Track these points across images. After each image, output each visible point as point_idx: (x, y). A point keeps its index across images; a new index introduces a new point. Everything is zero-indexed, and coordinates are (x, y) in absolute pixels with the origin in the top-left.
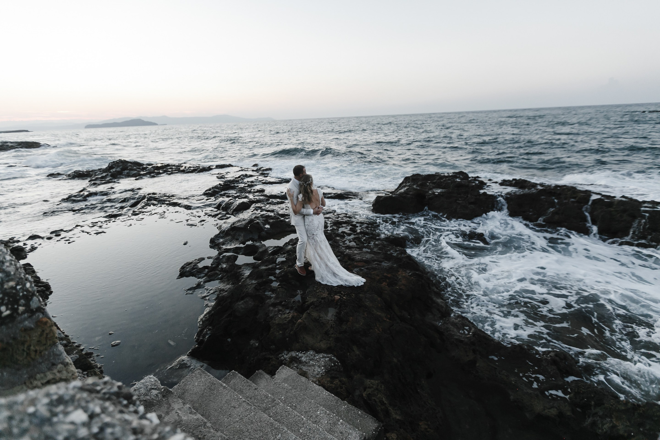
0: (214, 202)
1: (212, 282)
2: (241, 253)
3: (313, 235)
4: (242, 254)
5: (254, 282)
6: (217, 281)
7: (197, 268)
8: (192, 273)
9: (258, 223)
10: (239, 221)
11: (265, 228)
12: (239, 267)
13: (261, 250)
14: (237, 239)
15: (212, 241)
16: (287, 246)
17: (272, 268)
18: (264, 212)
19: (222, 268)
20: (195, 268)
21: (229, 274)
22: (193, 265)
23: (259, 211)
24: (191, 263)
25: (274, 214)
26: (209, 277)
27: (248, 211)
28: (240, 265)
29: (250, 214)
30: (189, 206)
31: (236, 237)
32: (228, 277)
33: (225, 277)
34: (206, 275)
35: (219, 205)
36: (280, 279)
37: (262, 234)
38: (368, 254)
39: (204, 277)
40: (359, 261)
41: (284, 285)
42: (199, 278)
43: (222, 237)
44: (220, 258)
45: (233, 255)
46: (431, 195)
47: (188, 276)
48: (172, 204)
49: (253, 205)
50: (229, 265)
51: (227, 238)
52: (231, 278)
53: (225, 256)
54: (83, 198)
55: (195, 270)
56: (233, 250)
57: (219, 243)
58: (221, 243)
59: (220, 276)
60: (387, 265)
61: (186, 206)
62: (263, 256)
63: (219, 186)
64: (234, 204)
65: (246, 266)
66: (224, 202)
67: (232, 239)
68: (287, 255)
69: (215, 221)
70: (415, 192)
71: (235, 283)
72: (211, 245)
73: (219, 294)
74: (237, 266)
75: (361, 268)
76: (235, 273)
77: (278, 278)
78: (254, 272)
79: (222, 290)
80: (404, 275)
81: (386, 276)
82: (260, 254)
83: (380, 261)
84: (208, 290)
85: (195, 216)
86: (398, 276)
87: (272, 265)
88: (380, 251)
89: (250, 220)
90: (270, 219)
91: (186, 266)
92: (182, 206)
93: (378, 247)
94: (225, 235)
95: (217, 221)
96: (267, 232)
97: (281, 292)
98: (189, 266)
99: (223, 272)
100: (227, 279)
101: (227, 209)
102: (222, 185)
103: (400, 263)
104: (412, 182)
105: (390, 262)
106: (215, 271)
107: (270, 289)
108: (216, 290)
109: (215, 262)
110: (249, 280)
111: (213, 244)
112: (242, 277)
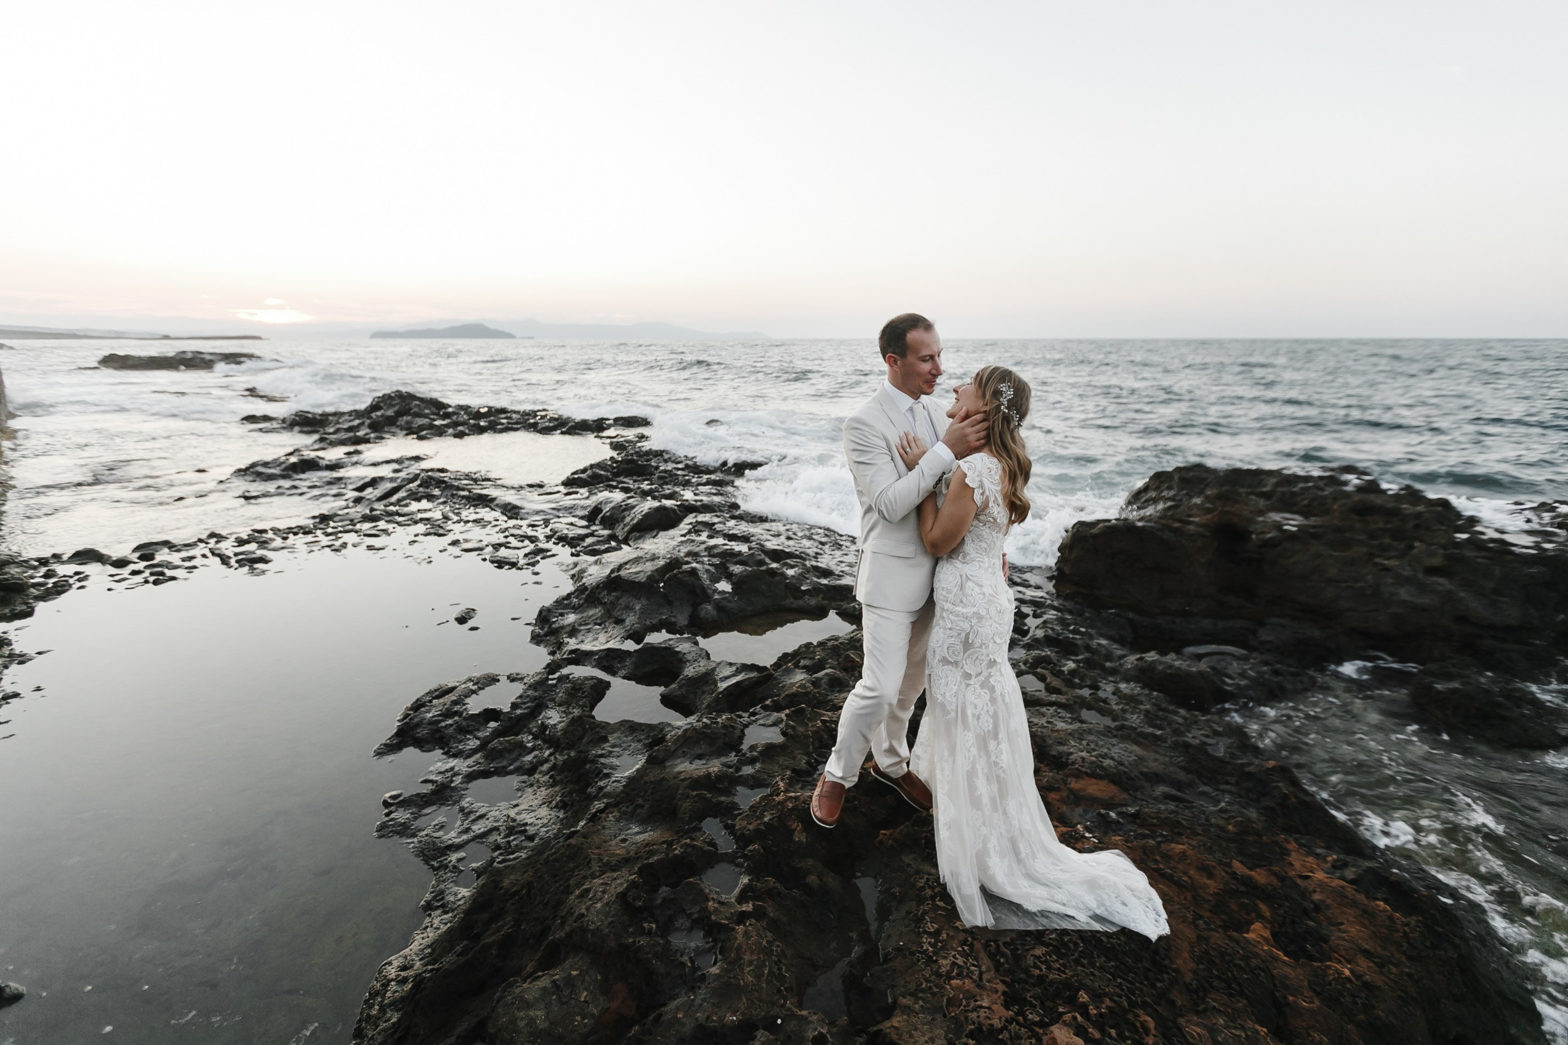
0: (583, 502)
1: (495, 779)
2: (623, 673)
3: (992, 664)
4: (624, 678)
6: (514, 780)
7: (460, 713)
8: (438, 730)
9: (694, 571)
10: (637, 560)
11: (716, 590)
12: (600, 733)
13: (689, 671)
14: (619, 622)
15: (544, 617)
16: (788, 672)
18: (719, 541)
19: (544, 727)
20: (456, 713)
21: (560, 759)
22: (452, 697)
23: (704, 536)
24: (451, 690)
25: (750, 549)
26: (491, 755)
27: (671, 532)
28: (606, 725)
29: (675, 543)
30: (515, 507)
31: (616, 613)
32: (553, 768)
33: (545, 767)
34: (484, 745)
35: (596, 511)
36: (750, 851)
37: (702, 609)
38: (1114, 741)
39: (474, 751)
40: (1086, 773)
41: (770, 894)
42: (455, 756)
43: (575, 609)
44: (550, 682)
45: (592, 678)
46: (1269, 533)
47: (422, 744)
48: (474, 500)
49: (690, 519)
50: (570, 716)
51: (591, 613)
52: (562, 776)
53: (567, 676)
54: (283, 471)
55: (450, 722)
56: (599, 658)
57: (563, 627)
58: (567, 629)
59: (529, 758)
60: (1222, 811)
61: (509, 507)
62: (695, 693)
63: (609, 463)
64: (635, 510)
65: (627, 733)
66: (611, 502)
67: (602, 617)
68: (787, 715)
69: (572, 555)
70: (1209, 516)
71: (572, 805)
72: (538, 630)
73: (502, 845)
74: (595, 728)
75: (1103, 812)
76: (583, 755)
77: (743, 840)
78: (646, 783)
79: (519, 824)
80: (1320, 875)
81: (1248, 882)
82: (683, 685)
83: (1178, 785)
84: (470, 819)
85: (522, 536)
86: (1299, 881)
87: (724, 759)
88: (1159, 733)
89: (671, 562)
90: (736, 563)
91: (430, 701)
92: (497, 505)
93: (1140, 709)
94: (586, 600)
95: (578, 555)
96: (719, 607)
97: (752, 953)
98: (441, 700)
99: (545, 741)
100: (550, 778)
101: (614, 524)
102: (617, 462)
103: (1267, 802)
104: (1182, 490)
105: (1223, 791)
106: (517, 735)
107: (699, 912)
108: (498, 821)
109: (528, 696)
110: (618, 820)
111: (542, 629)
112: (601, 783)
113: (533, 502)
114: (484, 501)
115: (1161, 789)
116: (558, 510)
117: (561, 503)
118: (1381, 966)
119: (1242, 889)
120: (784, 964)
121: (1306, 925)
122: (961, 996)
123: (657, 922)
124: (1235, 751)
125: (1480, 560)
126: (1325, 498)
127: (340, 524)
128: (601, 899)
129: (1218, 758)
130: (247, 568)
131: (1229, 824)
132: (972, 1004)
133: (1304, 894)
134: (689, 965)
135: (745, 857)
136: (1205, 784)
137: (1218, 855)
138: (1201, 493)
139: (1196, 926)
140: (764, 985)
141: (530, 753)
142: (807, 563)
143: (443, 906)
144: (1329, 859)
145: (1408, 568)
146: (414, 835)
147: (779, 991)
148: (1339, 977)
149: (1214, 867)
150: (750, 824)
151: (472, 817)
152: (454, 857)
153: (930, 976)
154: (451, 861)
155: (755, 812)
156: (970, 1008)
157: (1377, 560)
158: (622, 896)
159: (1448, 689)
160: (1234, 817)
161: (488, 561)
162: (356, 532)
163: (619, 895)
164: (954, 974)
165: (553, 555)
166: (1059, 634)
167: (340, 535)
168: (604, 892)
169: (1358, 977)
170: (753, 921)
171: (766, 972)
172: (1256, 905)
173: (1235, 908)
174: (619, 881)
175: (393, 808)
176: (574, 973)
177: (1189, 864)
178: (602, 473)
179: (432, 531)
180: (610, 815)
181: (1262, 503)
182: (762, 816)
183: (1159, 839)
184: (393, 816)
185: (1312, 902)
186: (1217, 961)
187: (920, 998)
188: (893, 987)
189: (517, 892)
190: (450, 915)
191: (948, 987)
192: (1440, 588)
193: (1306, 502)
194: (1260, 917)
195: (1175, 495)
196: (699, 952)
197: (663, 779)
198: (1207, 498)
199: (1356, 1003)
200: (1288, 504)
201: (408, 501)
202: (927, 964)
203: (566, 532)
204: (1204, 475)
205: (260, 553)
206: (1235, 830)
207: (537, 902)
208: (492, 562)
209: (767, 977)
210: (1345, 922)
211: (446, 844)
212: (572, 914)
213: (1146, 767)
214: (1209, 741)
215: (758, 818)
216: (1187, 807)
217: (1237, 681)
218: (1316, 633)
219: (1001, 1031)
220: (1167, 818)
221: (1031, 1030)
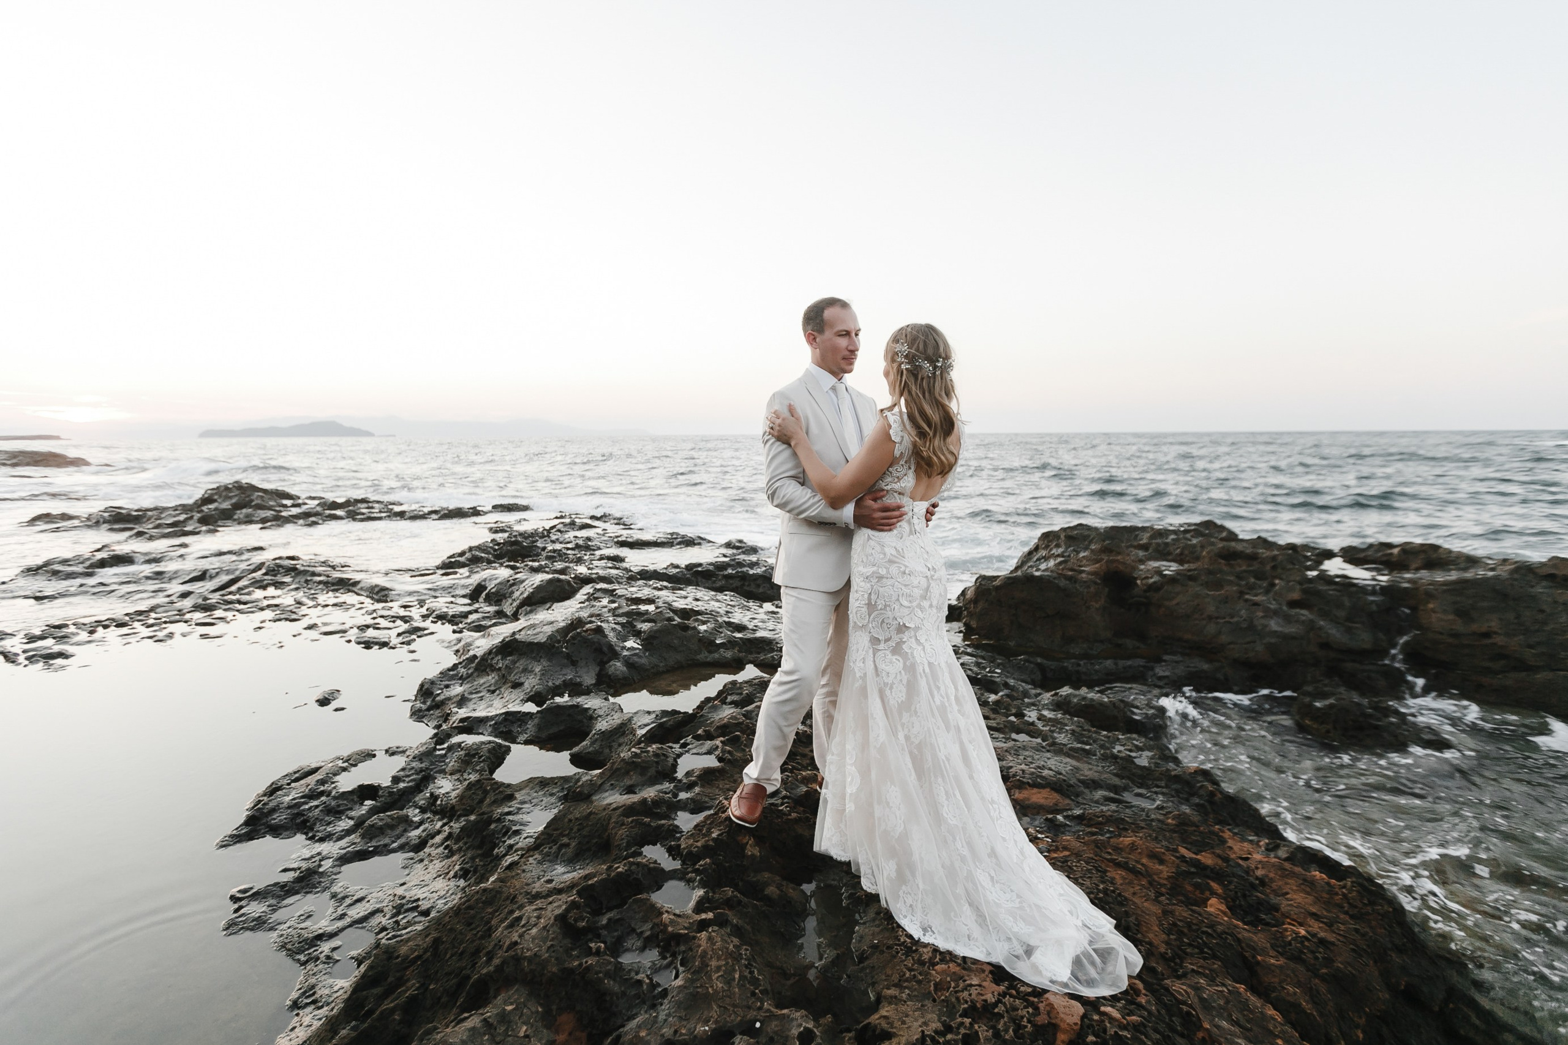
0: (463, 582)
1: (376, 859)
2: (522, 738)
3: (902, 628)
4: (527, 742)
5: (562, 874)
6: (399, 858)
7: (329, 794)
8: (301, 814)
9: (599, 629)
11: (624, 648)
12: (506, 793)
13: (602, 725)
14: (517, 685)
15: (425, 691)
16: (715, 708)
17: (657, 803)
18: (622, 603)
19: (434, 797)
20: (322, 793)
21: (456, 826)
22: (318, 776)
23: (604, 601)
24: (315, 770)
25: (657, 608)
26: (371, 833)
27: (567, 603)
28: (509, 786)
29: (574, 610)
30: (384, 590)
31: (512, 678)
32: (448, 837)
33: (438, 839)
34: (359, 823)
35: (479, 589)
36: (701, 866)
37: (610, 666)
38: (1048, 755)
39: (348, 832)
40: (1028, 783)
41: (729, 903)
42: (322, 840)
43: (462, 679)
44: (438, 753)
45: (490, 742)
46: (1151, 578)
47: (276, 831)
48: (333, 584)
49: (588, 589)
50: (466, 783)
51: (482, 681)
52: (461, 844)
53: (459, 745)
54: (87, 568)
55: (315, 803)
56: (496, 724)
57: (449, 699)
58: (455, 700)
59: (417, 832)
60: (1158, 808)
61: (377, 589)
62: (610, 747)
63: (491, 545)
64: (524, 584)
65: (537, 788)
66: (496, 579)
67: (496, 683)
68: (721, 742)
69: (454, 632)
70: (1097, 565)
71: (475, 872)
72: (418, 705)
73: (388, 926)
74: (498, 788)
75: (1050, 816)
76: (486, 816)
77: (689, 858)
78: (570, 820)
79: (409, 901)
80: (1257, 857)
81: (1197, 864)
82: (596, 740)
83: (1115, 789)
84: (345, 904)
85: (393, 617)
86: (1241, 862)
87: (658, 787)
88: (1088, 747)
89: (572, 623)
90: (644, 621)
91: (289, 784)
92: (361, 589)
93: (1067, 730)
94: (476, 669)
95: (461, 632)
96: (628, 663)
97: (719, 959)
98: (302, 782)
99: (435, 813)
100: (445, 849)
101: (501, 600)
102: (499, 544)
103: (1197, 800)
104: (1070, 547)
105: (1156, 793)
106: (402, 809)
107: (652, 929)
108: (381, 902)
109: (413, 768)
110: (540, 863)
111: (424, 703)
112: (511, 842)
113: (403, 584)
114: (345, 585)
115: (1099, 794)
116: (435, 590)
117: (437, 584)
118: (1330, 925)
119: (1193, 870)
120: (755, 967)
121: (1256, 896)
122: (948, 979)
123: (605, 942)
124: (1159, 761)
125: (1331, 592)
126: (1194, 546)
127: (164, 615)
128: (535, 925)
129: (1144, 767)
130: (41, 664)
131: (1168, 818)
132: (961, 984)
133: (1248, 871)
134: (647, 981)
135: (697, 872)
136: (1139, 787)
137: (1164, 843)
138: (1086, 549)
139: (1159, 902)
140: (737, 990)
141: (417, 828)
142: (719, 619)
143: (314, 1002)
144: (1262, 843)
145: (1274, 602)
146: (272, 929)
147: (753, 994)
148: (1297, 937)
149: (1164, 853)
150: (697, 842)
151: (348, 901)
152: (325, 947)
153: (913, 965)
154: (321, 953)
155: (701, 830)
156: (959, 988)
157: (1247, 597)
158: (561, 919)
159: (1326, 705)
160: (1170, 812)
161: (353, 643)
162: (186, 622)
163: (557, 918)
164: (937, 959)
165: (432, 633)
166: (977, 674)
167: (164, 626)
168: (539, 917)
169: (1314, 935)
170: (716, 928)
171: (737, 976)
172: (1208, 884)
173: (1189, 888)
174: (555, 905)
175: (243, 903)
176: (509, 1008)
177: (1140, 853)
178: (483, 555)
179: (283, 616)
180: (530, 859)
181: (1141, 553)
182: (709, 832)
183: (1108, 835)
184: (242, 911)
185: (1257, 878)
186: (1185, 930)
187: (906, 987)
188: (873, 984)
189: (419, 957)
190: (325, 1008)
191: (934, 972)
192: (1304, 618)
193: (1178, 551)
194: (1213, 893)
195: (1063, 552)
196: (656, 969)
197: (591, 813)
198: (1092, 551)
199: (1317, 958)
200: (1163, 553)
201: (251, 589)
202: (907, 955)
203: (445, 610)
204: (1086, 533)
205: (57, 648)
206: (1174, 822)
207: (448, 956)
208: (359, 643)
209: (739, 981)
210: (1290, 891)
211: (316, 933)
212: (501, 947)
213: (1082, 775)
214: (1133, 754)
215: (705, 835)
216: (1127, 807)
217: (1144, 711)
218: (1206, 666)
219: (995, 1005)
220: (1111, 816)
221: (1027, 1001)
